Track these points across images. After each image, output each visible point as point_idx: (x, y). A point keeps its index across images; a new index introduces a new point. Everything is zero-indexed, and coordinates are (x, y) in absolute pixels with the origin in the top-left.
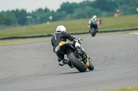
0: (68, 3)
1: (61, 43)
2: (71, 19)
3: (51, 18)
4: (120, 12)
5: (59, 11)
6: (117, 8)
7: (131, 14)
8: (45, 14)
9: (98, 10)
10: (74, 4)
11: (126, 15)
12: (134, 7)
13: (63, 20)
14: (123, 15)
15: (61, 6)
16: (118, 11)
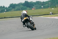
0: (13, 4)
1: (25, 18)
2: (14, 11)
3: (6, 10)
4: (35, 8)
5: (9, 7)
6: (34, 6)
7: (39, 9)
8: (3, 9)
9: (25, 7)
10: (15, 4)
11: (37, 9)
12: (40, 6)
13: (11, 11)
14: (36, 9)
15: (10, 5)
16: (34, 7)
